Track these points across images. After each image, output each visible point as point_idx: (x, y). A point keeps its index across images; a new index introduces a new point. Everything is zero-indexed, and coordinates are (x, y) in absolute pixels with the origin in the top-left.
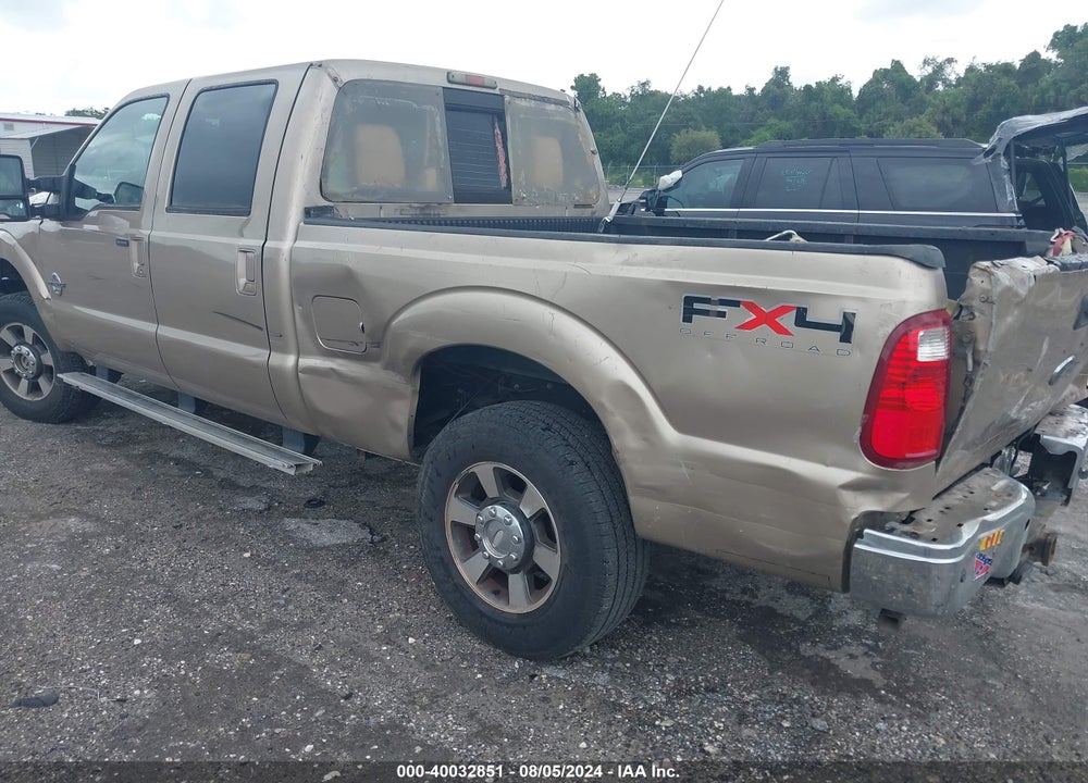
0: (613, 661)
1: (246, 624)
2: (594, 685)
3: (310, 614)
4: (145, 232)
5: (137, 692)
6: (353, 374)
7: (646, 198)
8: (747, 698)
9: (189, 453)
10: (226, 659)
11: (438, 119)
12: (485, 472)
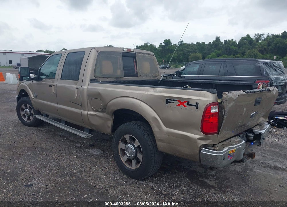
0: (155, 180)
1: (74, 171)
2: (150, 185)
3: (88, 169)
4: (55, 84)
5: (50, 184)
6: (100, 115)
7: (176, 73)
8: (184, 188)
9: (63, 134)
10: (69, 178)
11: (121, 59)
12: (127, 137)
